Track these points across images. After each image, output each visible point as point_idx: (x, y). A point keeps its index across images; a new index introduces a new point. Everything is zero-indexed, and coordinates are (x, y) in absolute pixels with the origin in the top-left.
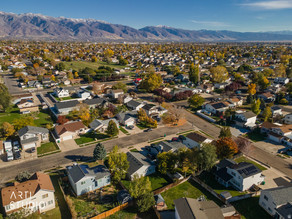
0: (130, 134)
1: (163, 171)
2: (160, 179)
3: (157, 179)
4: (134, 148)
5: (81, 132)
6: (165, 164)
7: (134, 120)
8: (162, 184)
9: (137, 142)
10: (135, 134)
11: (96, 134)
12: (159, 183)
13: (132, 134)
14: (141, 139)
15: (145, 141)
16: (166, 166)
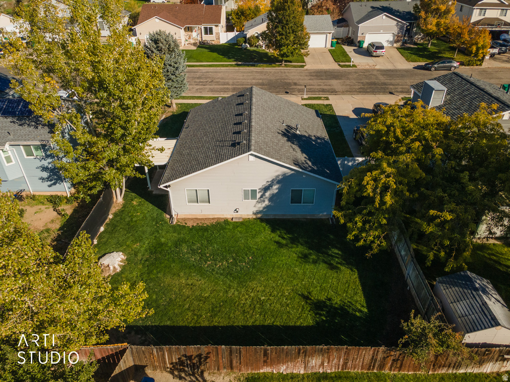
0: (354, 66)
1: (362, 230)
2: (332, 267)
3: (315, 262)
4: (326, 102)
5: (207, 38)
6: (391, 181)
7: (396, 30)
8: (318, 306)
9: (361, 88)
10: (375, 70)
11: (246, 49)
12: (306, 298)
13: (359, 67)
14: (385, 84)
15: (391, 93)
16: (388, 199)
